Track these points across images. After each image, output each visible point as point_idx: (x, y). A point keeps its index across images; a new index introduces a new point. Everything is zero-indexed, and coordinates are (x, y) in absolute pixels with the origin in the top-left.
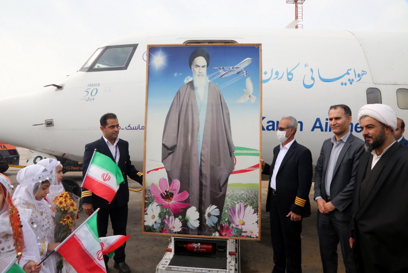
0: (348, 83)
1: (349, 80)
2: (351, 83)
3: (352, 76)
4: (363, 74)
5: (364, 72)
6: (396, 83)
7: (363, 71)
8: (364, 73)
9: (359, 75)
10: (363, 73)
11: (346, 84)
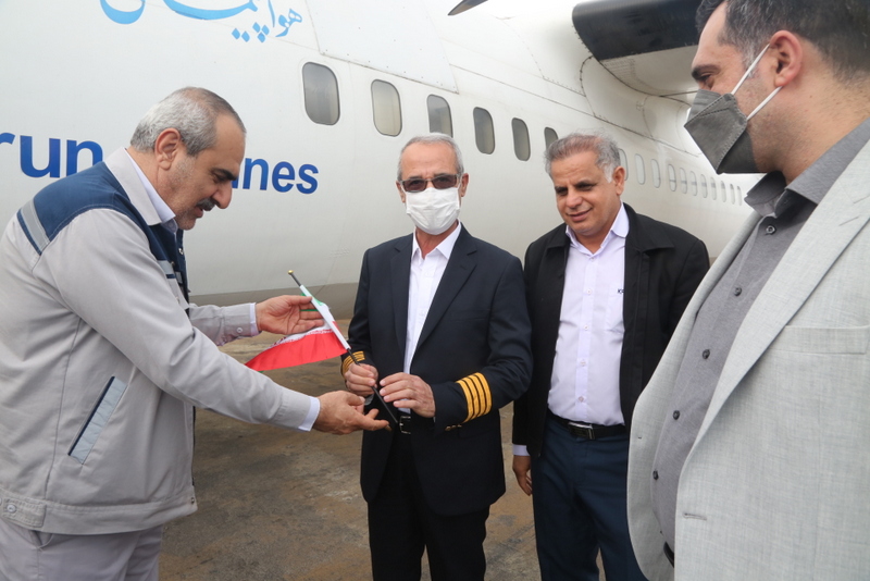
0: (254, 35)
1: (256, 27)
2: (262, 38)
3: (263, 17)
4: (292, 20)
5: (296, 14)
6: (370, 65)
7: (291, 11)
8: (295, 18)
9: (282, 21)
10: (292, 16)
11: (246, 37)
